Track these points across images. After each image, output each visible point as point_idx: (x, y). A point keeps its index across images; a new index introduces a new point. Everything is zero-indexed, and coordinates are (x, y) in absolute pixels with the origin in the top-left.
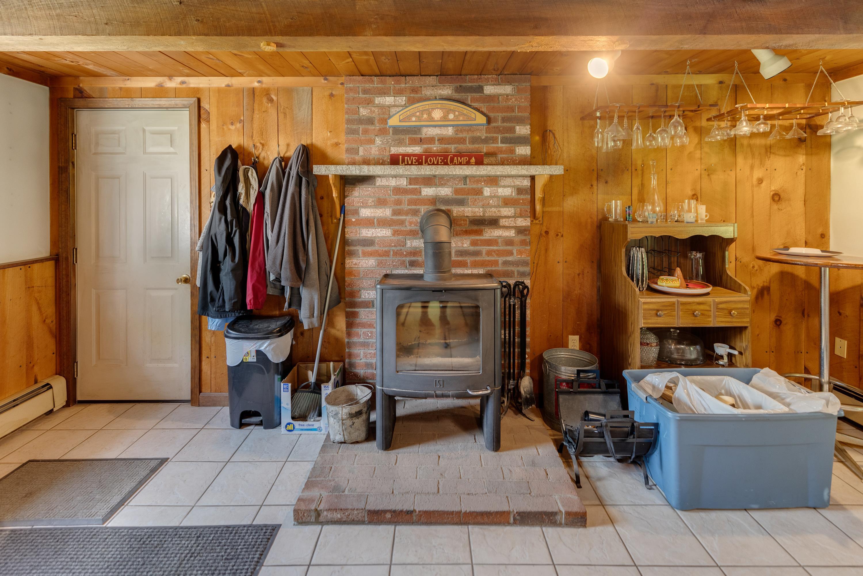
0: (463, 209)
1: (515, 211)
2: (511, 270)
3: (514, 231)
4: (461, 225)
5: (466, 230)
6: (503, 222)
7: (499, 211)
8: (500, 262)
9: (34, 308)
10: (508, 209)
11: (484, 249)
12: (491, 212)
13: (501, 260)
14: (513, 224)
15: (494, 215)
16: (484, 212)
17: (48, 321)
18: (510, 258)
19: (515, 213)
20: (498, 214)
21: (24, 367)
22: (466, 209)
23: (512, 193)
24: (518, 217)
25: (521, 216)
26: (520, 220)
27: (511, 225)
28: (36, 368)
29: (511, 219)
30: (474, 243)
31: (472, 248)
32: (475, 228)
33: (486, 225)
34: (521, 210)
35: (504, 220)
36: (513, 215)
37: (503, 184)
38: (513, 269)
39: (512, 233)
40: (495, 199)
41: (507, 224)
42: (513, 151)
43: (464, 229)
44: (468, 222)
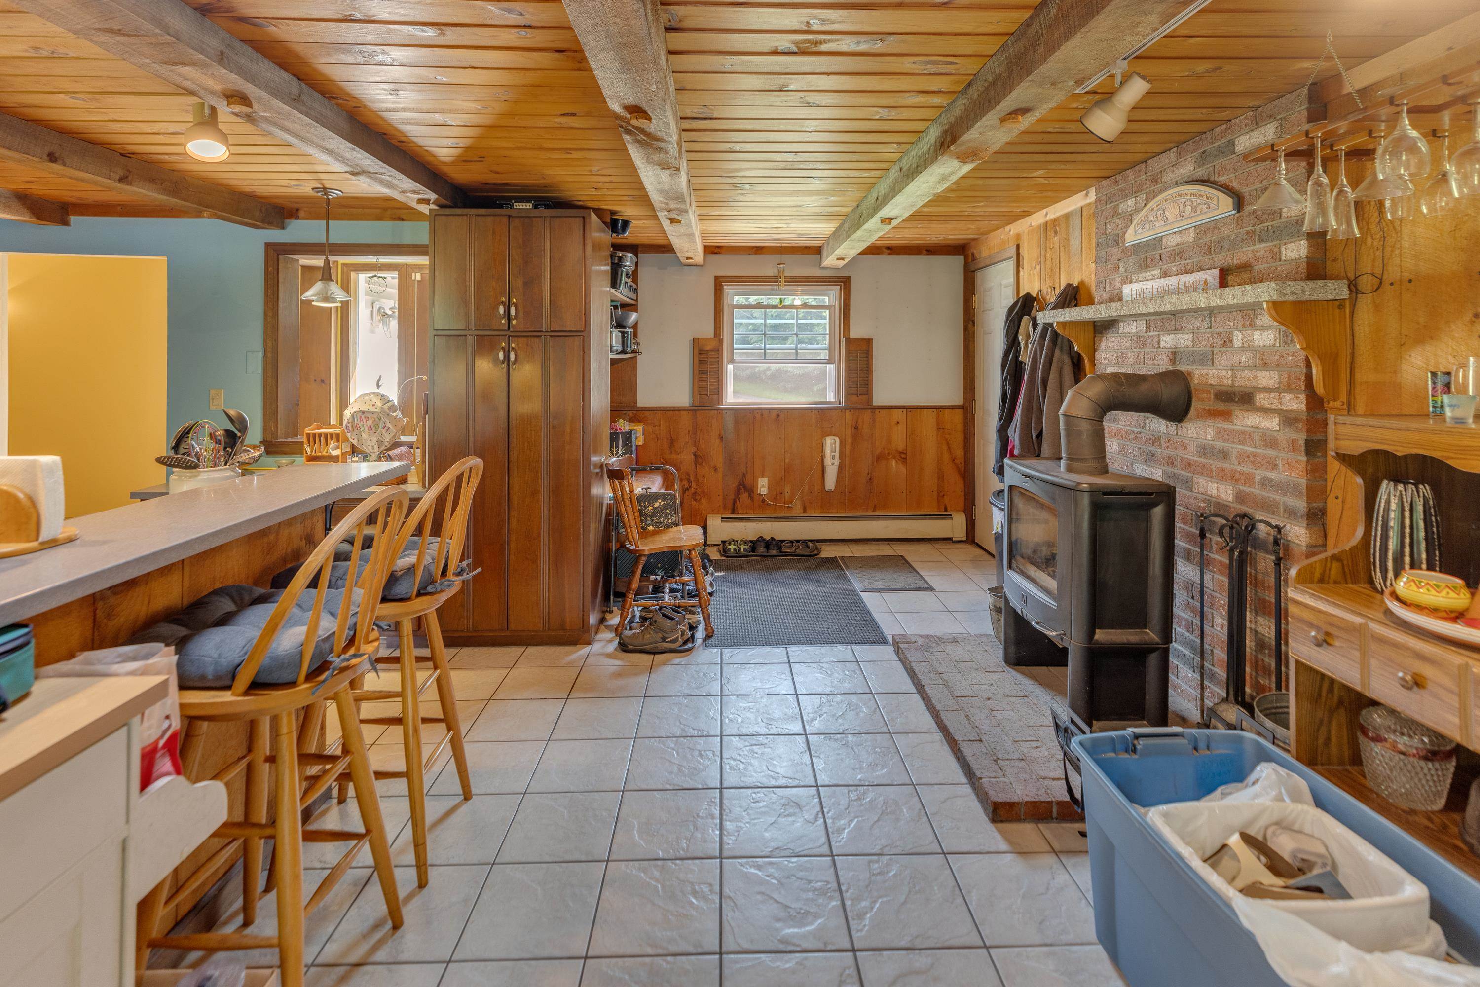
0: (1206, 371)
1: (1280, 376)
2: (1274, 500)
3: (1277, 420)
4: (1203, 400)
5: (1209, 410)
6: (1261, 399)
7: (1255, 377)
8: (1257, 479)
9: (945, 448)
10: (1268, 373)
11: (1235, 448)
12: (1244, 379)
13: (1260, 474)
14: (1276, 405)
15: (1248, 385)
16: (1234, 377)
17: (957, 461)
18: (1272, 475)
19: (1280, 383)
20: (1254, 384)
21: (935, 494)
22: (1211, 372)
23: (1275, 340)
24: (1285, 391)
25: (1289, 389)
26: (1288, 396)
27: (1273, 407)
28: (946, 499)
29: (1272, 395)
30: (1220, 435)
31: (1218, 444)
32: (1222, 407)
33: (1237, 402)
34: (1289, 377)
35: (1262, 395)
36: (1277, 386)
37: (1260, 323)
38: (1277, 497)
39: (1272, 423)
40: (1249, 354)
41: (1266, 404)
42: (1276, 256)
43: (1207, 408)
44: (1212, 396)
